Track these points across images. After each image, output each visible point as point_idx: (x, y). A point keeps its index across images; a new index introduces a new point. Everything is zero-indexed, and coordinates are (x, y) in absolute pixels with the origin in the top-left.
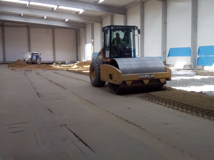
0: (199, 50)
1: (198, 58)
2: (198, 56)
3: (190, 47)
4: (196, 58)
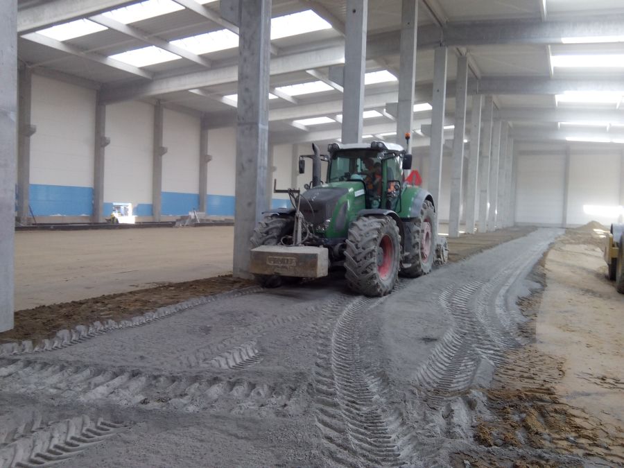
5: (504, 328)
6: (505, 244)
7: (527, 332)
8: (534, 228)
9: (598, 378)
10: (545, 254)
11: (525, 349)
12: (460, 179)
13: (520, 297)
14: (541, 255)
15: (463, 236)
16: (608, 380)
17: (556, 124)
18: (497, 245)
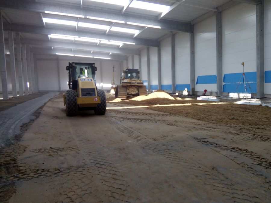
0: (224, 78)
1: (224, 85)
2: (224, 84)
3: (216, 75)
4: (222, 85)
5: (9, 138)
6: (29, 101)
7: (17, 138)
8: (47, 92)
9: (38, 150)
10: (45, 104)
11: (14, 145)
12: (5, 71)
13: (24, 123)
14: (43, 104)
15: (11, 99)
16: (42, 150)
17: (51, 47)
18: (25, 101)
